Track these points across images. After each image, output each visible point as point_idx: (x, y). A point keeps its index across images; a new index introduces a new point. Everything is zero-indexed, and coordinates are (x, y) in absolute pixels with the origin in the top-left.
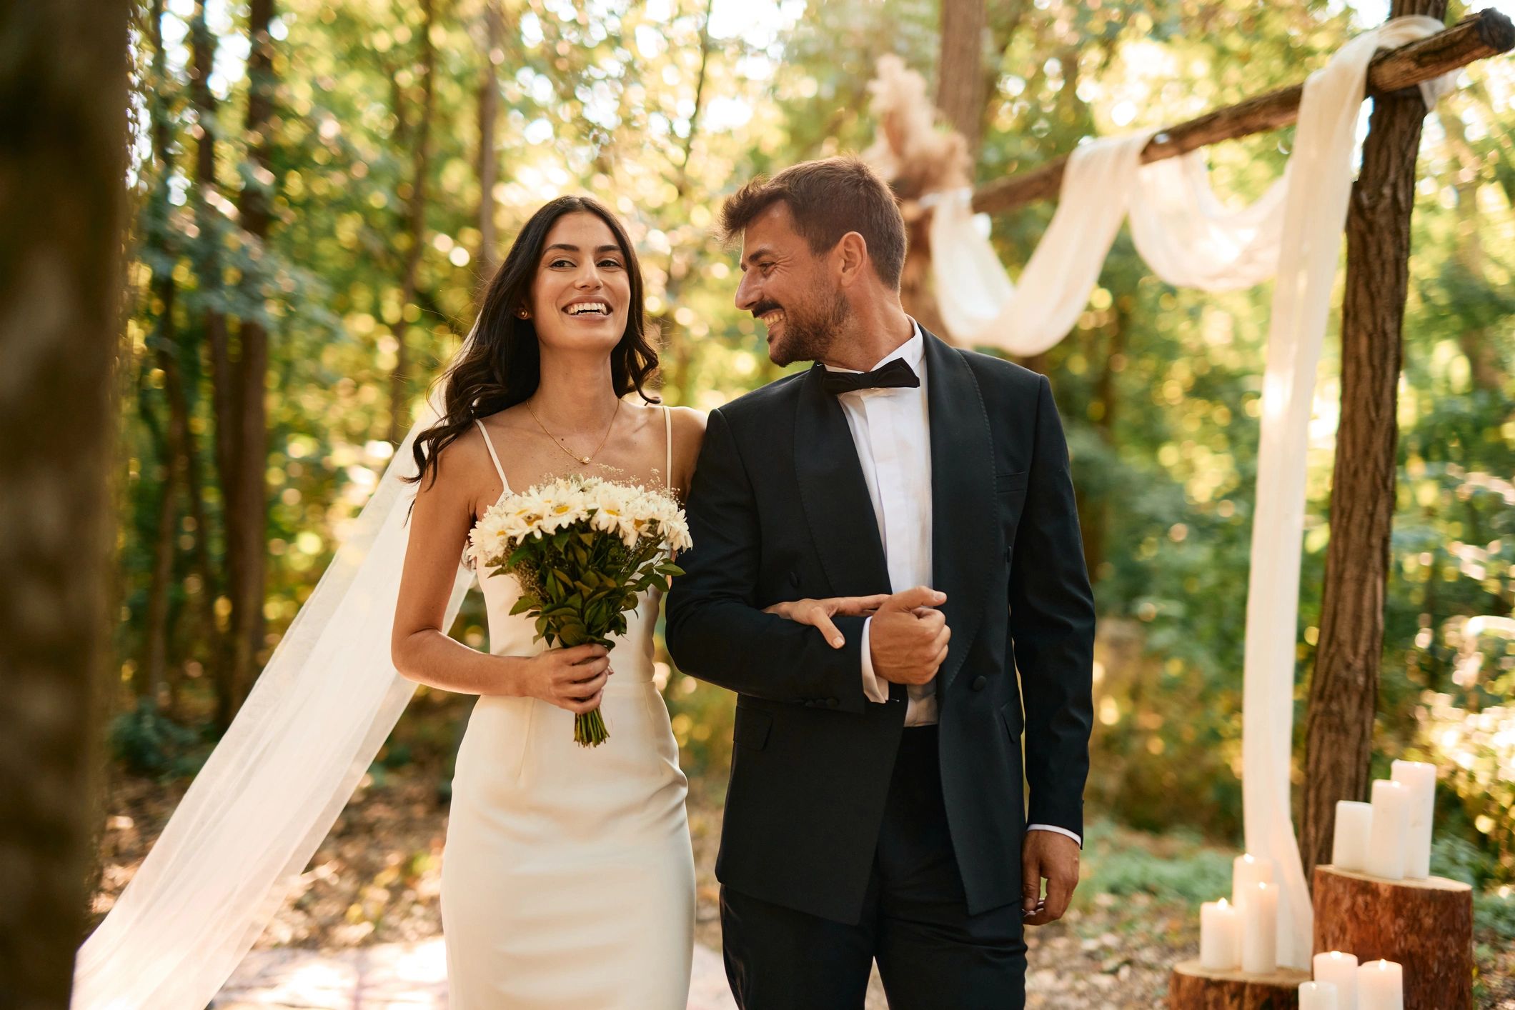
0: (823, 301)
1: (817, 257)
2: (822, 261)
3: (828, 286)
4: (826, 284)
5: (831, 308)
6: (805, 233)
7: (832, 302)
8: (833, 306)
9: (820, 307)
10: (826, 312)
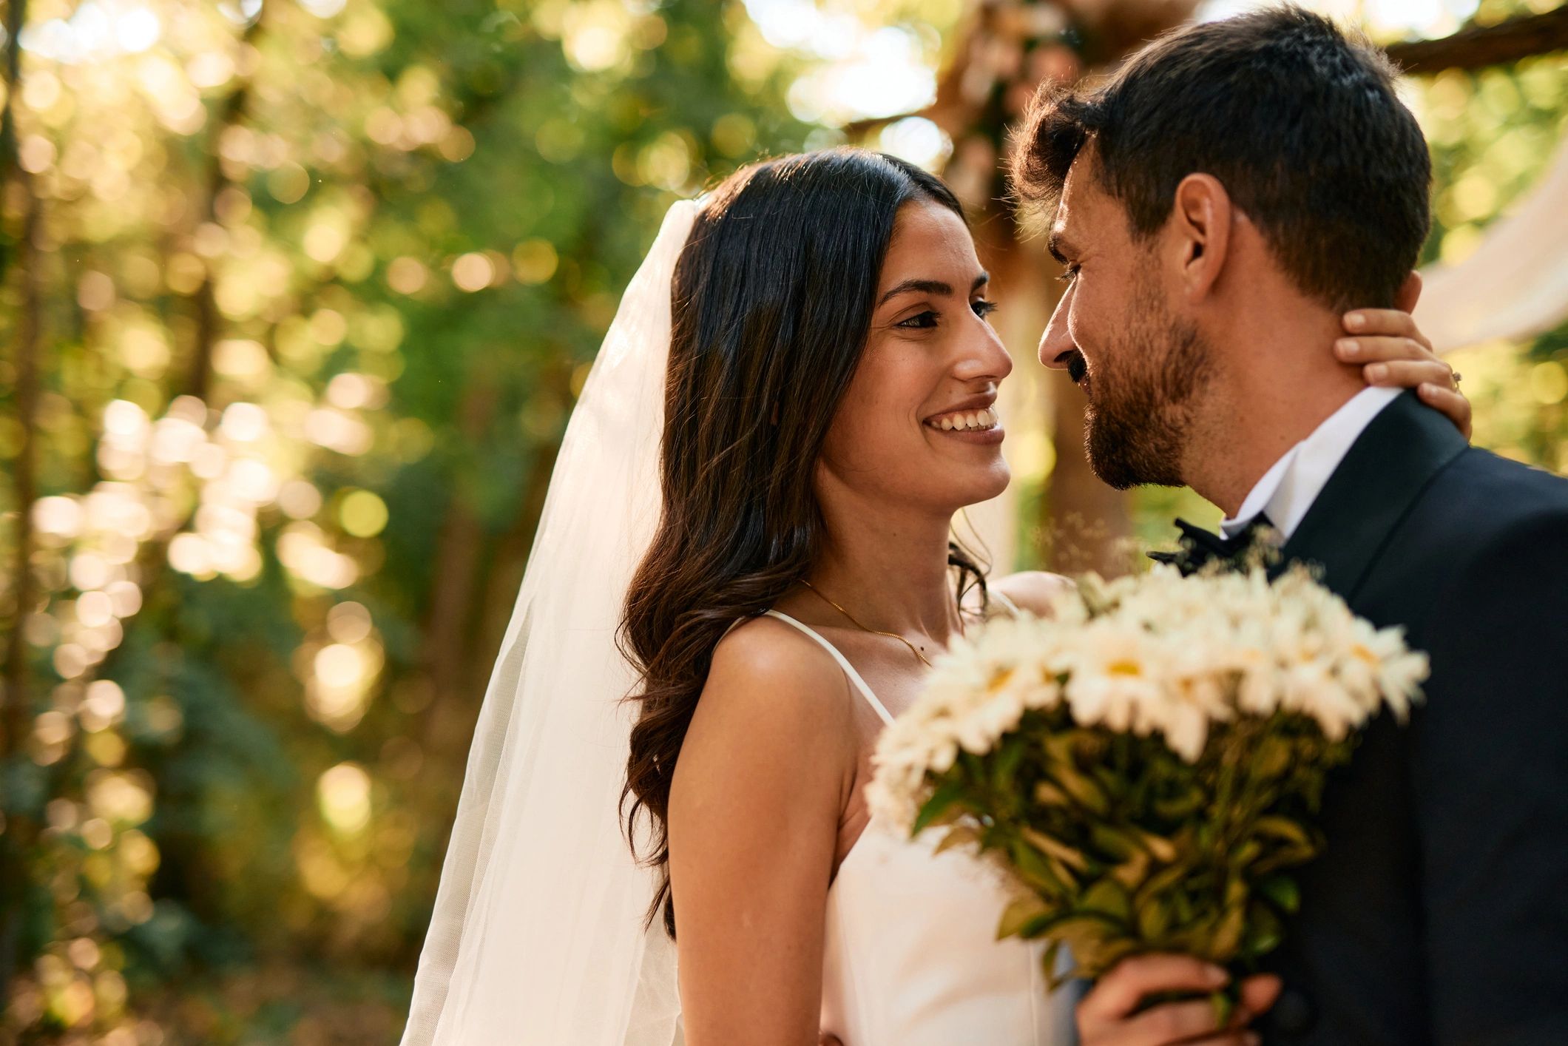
0: (1142, 349)
1: (1143, 242)
2: (1150, 250)
3: (1160, 310)
4: (1156, 303)
5: (1157, 363)
6: (1119, 189)
7: (1161, 348)
8: (1162, 357)
9: (1136, 362)
10: (1148, 374)
